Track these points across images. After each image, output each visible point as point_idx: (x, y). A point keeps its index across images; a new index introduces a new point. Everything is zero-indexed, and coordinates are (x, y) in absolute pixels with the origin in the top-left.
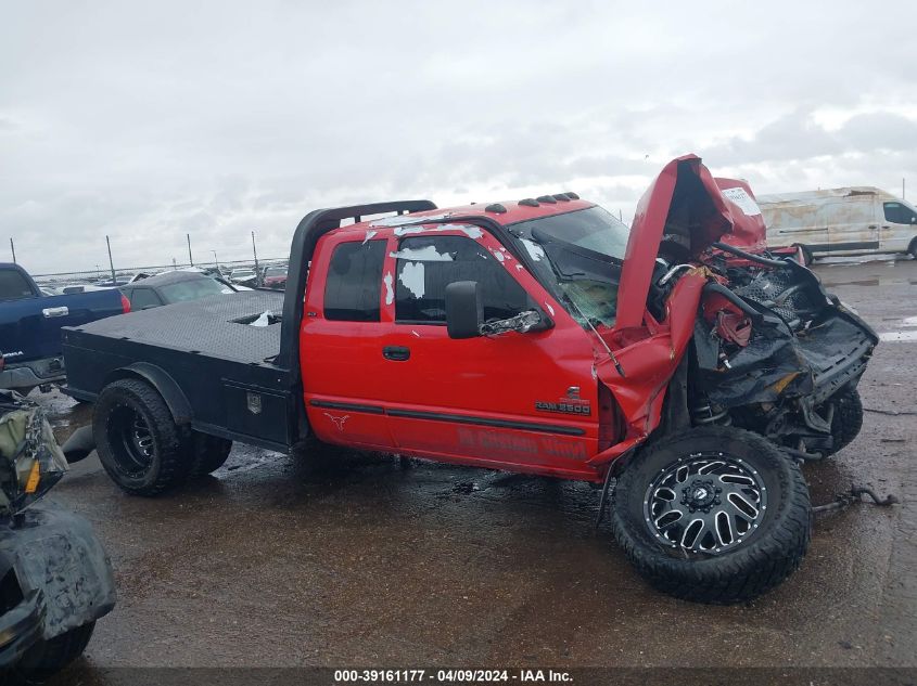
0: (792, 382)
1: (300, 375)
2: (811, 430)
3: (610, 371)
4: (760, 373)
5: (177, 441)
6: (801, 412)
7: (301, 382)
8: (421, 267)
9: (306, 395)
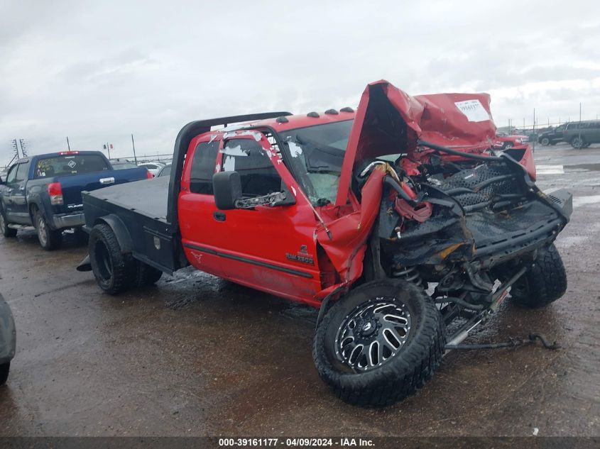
0: (457, 250)
1: (179, 226)
2: (475, 287)
3: (324, 236)
4: (434, 242)
5: (123, 263)
6: (467, 274)
7: (180, 232)
8: (233, 159)
9: (183, 240)
